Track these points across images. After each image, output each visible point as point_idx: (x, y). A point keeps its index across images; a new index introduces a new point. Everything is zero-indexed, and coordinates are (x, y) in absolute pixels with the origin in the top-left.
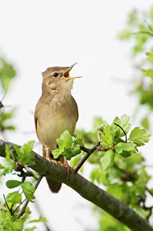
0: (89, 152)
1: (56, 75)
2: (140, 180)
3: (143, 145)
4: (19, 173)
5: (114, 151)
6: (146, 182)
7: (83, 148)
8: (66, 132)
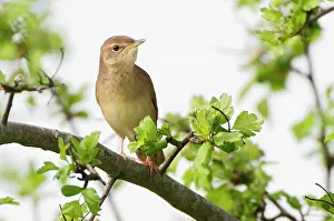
0: (180, 146)
1: (117, 48)
2: (256, 181)
3: (254, 135)
4: (80, 176)
5: (213, 144)
6: (266, 185)
7: (170, 140)
8: (148, 119)
